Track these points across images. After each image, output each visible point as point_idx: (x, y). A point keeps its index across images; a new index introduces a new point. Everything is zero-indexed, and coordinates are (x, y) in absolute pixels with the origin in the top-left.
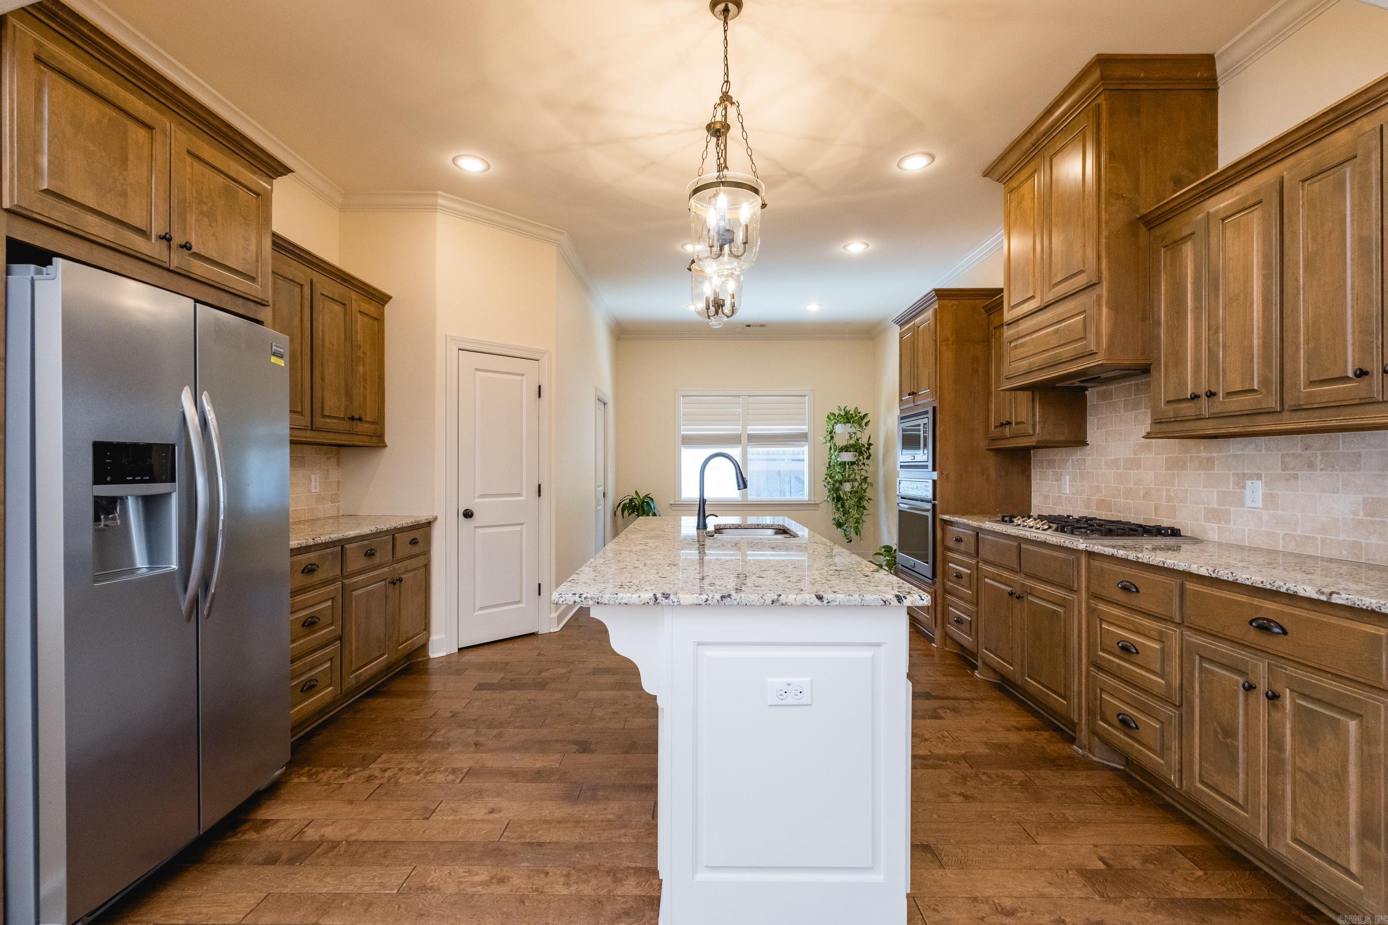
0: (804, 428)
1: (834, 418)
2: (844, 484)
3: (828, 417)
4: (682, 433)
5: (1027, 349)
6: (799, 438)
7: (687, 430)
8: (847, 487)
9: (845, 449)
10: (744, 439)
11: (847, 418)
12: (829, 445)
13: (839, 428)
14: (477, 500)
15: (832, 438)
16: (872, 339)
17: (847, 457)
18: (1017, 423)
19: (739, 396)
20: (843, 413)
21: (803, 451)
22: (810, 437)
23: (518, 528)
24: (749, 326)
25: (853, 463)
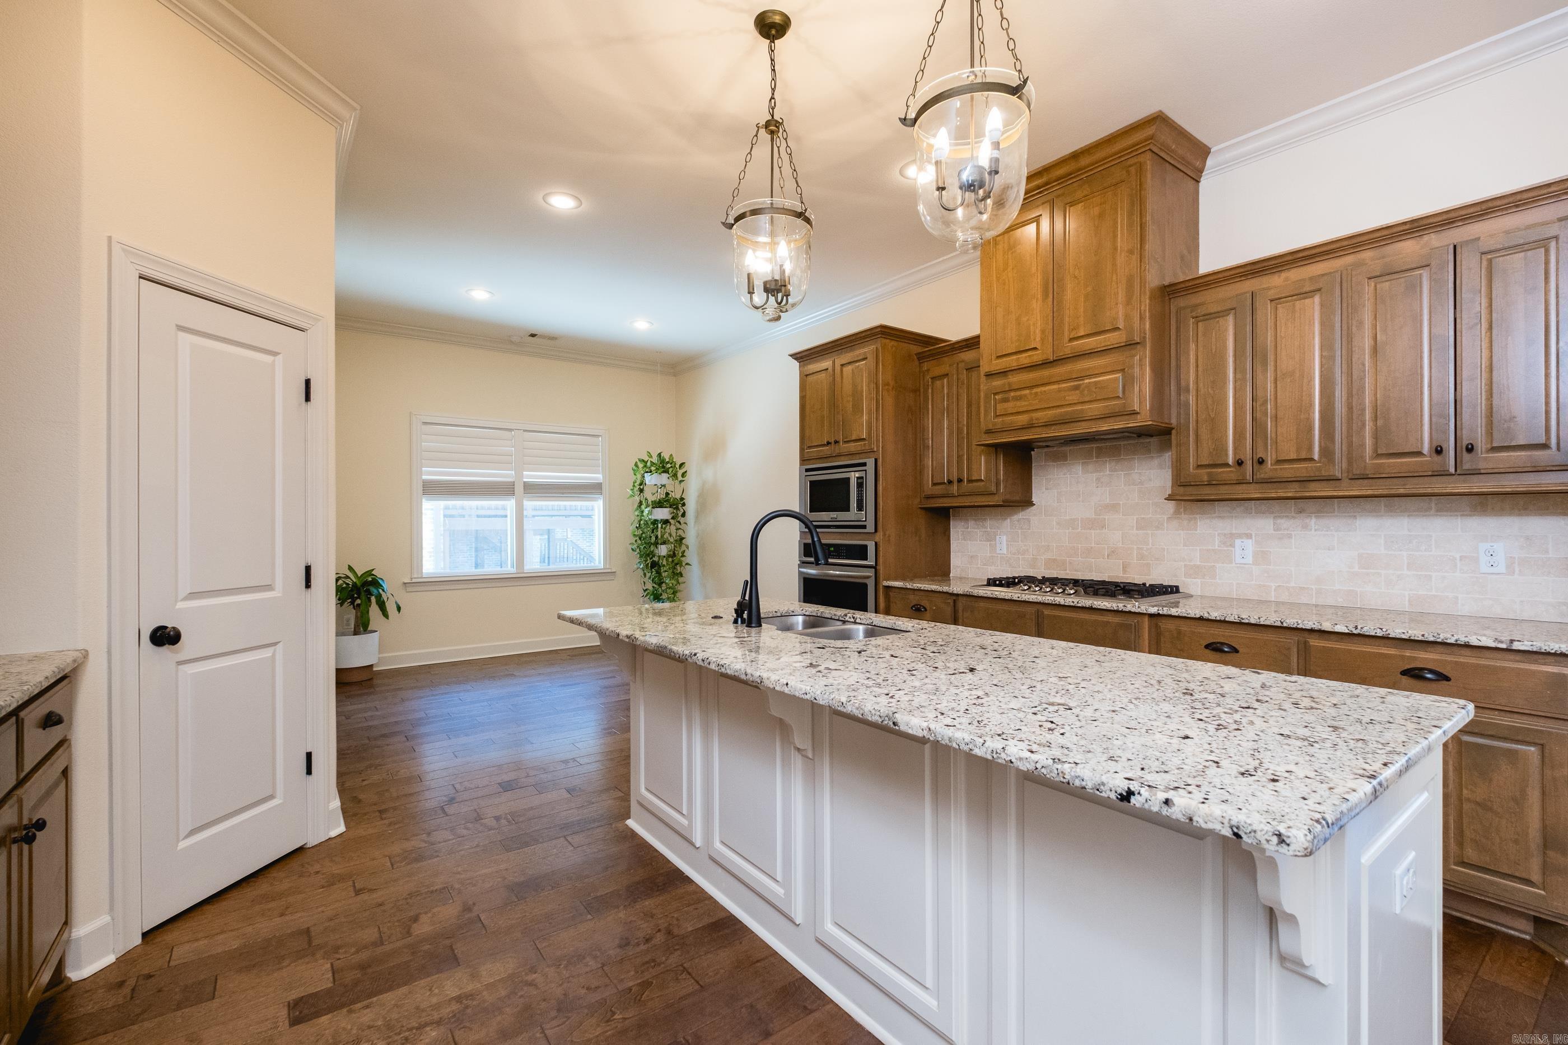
0: (598, 477)
1: (646, 466)
2: (659, 546)
3: (636, 465)
4: (424, 477)
5: (1026, 403)
6: (593, 489)
7: (431, 473)
8: (663, 550)
9: (659, 504)
10: (519, 489)
11: (664, 466)
12: (637, 499)
13: (650, 479)
14: (181, 605)
15: (641, 491)
16: (675, 375)
17: (662, 514)
18: (970, 481)
19: (511, 430)
20: (655, 459)
21: (597, 506)
22: (605, 488)
23: (267, 653)
24: (533, 335)
25: (666, 522)
